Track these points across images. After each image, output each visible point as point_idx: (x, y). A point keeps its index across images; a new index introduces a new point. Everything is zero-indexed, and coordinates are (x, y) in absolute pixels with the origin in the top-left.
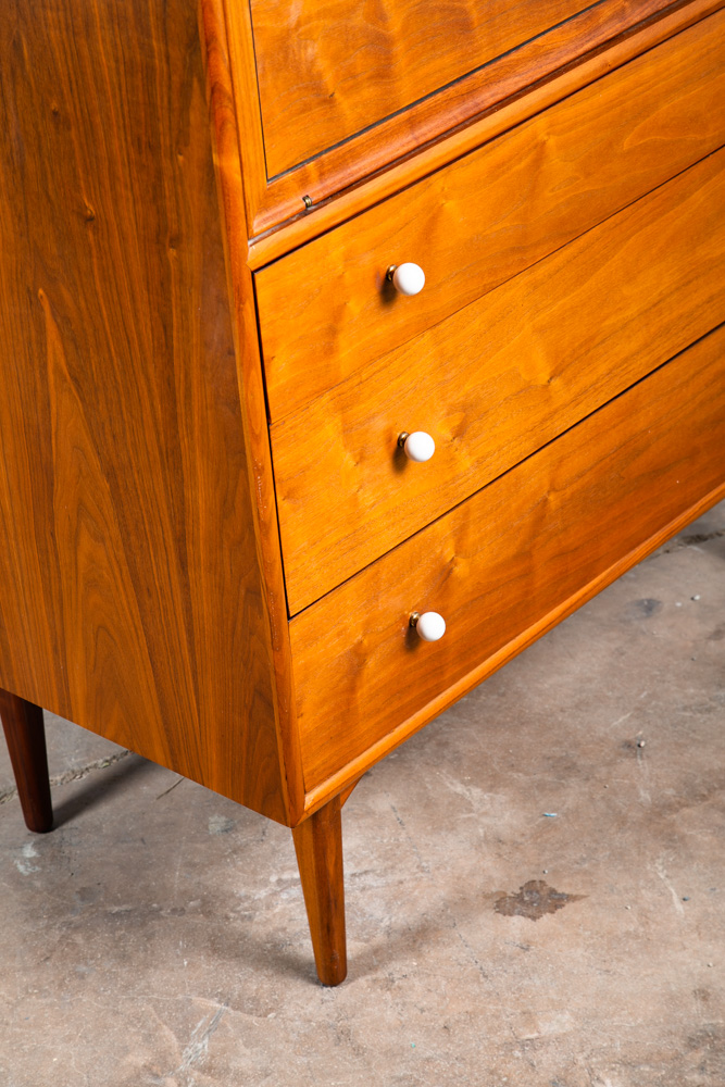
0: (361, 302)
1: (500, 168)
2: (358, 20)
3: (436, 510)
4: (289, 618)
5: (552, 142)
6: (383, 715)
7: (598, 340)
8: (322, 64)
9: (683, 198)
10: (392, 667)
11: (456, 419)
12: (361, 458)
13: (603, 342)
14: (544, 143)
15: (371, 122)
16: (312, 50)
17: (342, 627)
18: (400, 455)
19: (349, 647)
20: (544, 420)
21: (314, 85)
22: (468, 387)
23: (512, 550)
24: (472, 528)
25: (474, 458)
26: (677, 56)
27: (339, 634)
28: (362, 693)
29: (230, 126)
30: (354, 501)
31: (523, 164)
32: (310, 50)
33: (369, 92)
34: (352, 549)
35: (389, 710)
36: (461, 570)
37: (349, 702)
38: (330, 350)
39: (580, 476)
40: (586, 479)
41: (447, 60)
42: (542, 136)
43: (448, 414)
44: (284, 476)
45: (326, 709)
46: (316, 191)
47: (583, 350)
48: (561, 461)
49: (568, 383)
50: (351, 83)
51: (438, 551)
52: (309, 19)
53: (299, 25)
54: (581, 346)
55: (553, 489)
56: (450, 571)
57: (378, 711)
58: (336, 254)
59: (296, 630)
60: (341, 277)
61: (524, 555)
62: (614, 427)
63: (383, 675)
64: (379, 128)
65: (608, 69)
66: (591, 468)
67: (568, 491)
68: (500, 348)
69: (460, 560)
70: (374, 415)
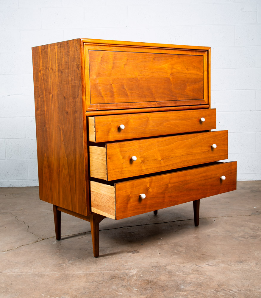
0: (114, 130)
1: (140, 119)
2: (108, 87)
3: (138, 174)
5: (150, 118)
6: (133, 212)
7: (170, 157)
8: (101, 91)
9: (187, 139)
11: (142, 159)
12: (124, 158)
13: (171, 158)
14: (149, 118)
15: (110, 103)
16: (100, 88)
18: (131, 161)
19: (127, 195)
20: (159, 167)
21: (100, 93)
22: (145, 154)
23: (160, 191)
24: (153, 183)
26: (174, 114)
28: (129, 205)
30: (122, 165)
31: (145, 120)
32: (99, 88)
34: (121, 174)
35: (134, 211)
36: (150, 190)
37: (127, 206)
38: (108, 135)
40: (176, 184)
42: (148, 116)
43: (141, 157)
45: (122, 205)
46: (99, 108)
47: (167, 158)
48: (171, 178)
49: (164, 162)
50: (106, 95)
52: (99, 84)
53: (98, 84)
54: (167, 157)
55: (169, 183)
56: (148, 189)
57: (132, 210)
58: (110, 119)
60: (111, 123)
61: (163, 193)
62: (182, 177)
63: (133, 203)
66: (177, 182)
67: (173, 185)
68: (151, 150)
69: (150, 188)
70: (126, 151)
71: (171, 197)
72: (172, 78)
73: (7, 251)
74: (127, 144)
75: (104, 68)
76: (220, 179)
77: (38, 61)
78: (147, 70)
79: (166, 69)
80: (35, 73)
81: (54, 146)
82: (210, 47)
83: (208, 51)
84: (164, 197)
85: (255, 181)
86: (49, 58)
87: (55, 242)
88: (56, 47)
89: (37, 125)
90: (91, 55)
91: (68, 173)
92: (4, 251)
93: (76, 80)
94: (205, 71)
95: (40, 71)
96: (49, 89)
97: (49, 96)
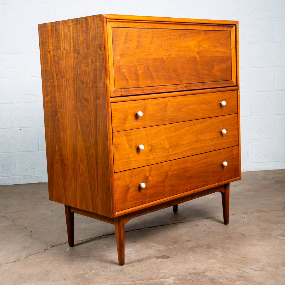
0: (131, 117)
1: (158, 104)
2: (133, 69)
3: (145, 164)
4: (114, 173)
5: (169, 103)
7: (179, 145)
8: (126, 74)
9: (195, 125)
10: (135, 193)
11: (150, 148)
12: (130, 147)
13: (180, 145)
14: (167, 103)
15: (135, 87)
16: (124, 71)
17: (125, 179)
18: (138, 149)
20: (168, 156)
21: (124, 77)
22: (152, 142)
23: (160, 180)
24: (153, 171)
25: (153, 157)
27: (125, 181)
28: (129, 195)
29: (108, 76)
30: (129, 155)
31: (163, 105)
32: (124, 70)
33: (134, 82)
34: (128, 164)
35: (134, 202)
36: (150, 179)
37: (126, 196)
38: (125, 123)
39: (175, 170)
40: (177, 172)
41: (149, 82)
42: (167, 101)
43: (148, 146)
44: (115, 144)
45: (121, 195)
46: (123, 94)
47: (176, 145)
48: (171, 165)
49: (173, 150)
50: (131, 79)
51: (146, 173)
53: (122, 66)
54: (175, 144)
55: (169, 171)
56: (148, 178)
58: (127, 106)
59: (116, 176)
60: (127, 110)
61: (163, 182)
62: (182, 164)
63: (133, 194)
64: (136, 88)
65: (179, 95)
66: (177, 170)
67: (173, 173)
68: (159, 138)
69: (150, 177)
70: (133, 140)
71: (171, 185)
72: (199, 57)
73: (14, 262)
74: (134, 132)
75: (128, 48)
76: (221, 165)
77: (47, 40)
78: (173, 48)
79: (192, 47)
80: (43, 54)
81: (68, 138)
82: (238, 21)
83: (235, 25)
84: (164, 186)
85: (277, 170)
86: (62, 36)
87: (68, 249)
88: (71, 24)
89: (46, 114)
90: (114, 33)
91: (87, 169)
92: (11, 263)
93: (97, 62)
94: (233, 48)
95: (50, 52)
96: (62, 73)
97: (62, 80)
